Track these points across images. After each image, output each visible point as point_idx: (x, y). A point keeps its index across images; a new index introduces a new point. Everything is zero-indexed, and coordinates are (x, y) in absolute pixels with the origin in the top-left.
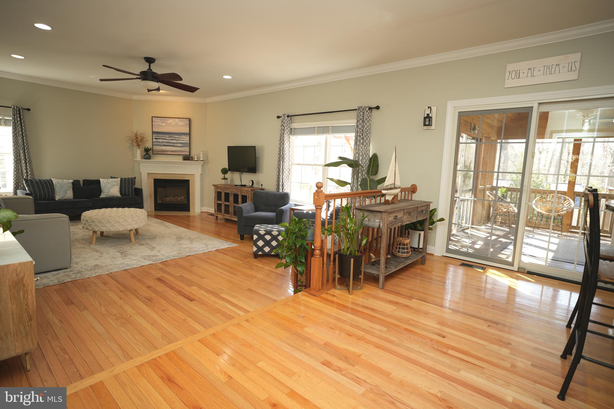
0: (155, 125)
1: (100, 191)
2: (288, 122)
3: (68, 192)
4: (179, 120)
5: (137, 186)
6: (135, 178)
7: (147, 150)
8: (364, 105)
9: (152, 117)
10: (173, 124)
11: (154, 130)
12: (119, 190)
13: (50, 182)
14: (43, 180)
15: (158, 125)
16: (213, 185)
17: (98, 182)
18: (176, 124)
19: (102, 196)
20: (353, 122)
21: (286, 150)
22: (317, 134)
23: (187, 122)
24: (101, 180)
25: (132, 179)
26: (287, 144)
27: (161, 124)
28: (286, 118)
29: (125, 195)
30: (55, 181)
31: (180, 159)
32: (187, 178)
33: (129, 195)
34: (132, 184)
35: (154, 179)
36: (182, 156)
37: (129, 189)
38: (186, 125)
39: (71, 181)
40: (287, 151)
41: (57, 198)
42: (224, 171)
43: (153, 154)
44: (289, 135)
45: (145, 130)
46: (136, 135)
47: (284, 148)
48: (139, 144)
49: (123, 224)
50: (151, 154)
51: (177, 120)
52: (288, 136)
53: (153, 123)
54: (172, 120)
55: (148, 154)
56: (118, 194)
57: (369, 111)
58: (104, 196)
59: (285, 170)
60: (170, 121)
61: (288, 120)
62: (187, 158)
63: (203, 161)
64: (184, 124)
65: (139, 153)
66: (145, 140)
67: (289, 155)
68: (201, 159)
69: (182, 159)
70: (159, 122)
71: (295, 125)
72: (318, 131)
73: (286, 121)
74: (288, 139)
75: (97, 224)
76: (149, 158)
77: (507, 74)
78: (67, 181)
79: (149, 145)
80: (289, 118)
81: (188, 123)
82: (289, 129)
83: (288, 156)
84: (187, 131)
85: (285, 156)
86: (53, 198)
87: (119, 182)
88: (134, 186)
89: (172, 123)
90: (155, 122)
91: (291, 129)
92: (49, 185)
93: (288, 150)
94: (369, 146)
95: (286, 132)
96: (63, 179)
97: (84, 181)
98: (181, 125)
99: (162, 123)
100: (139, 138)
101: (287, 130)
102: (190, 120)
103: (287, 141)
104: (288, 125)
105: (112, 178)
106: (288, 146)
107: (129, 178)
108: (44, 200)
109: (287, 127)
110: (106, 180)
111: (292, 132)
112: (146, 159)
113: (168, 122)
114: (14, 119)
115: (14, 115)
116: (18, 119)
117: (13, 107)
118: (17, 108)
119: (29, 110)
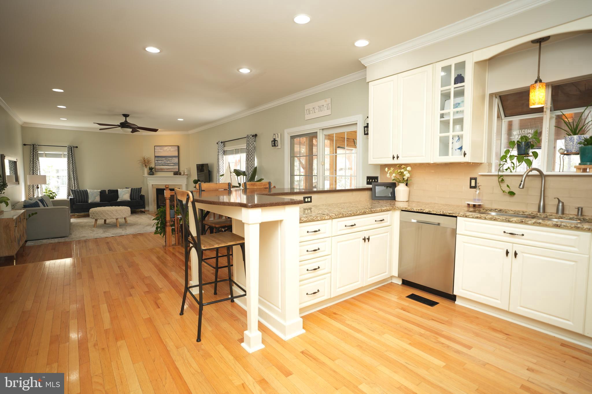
0: (156, 151)
1: (117, 197)
2: (222, 146)
3: (96, 198)
4: (171, 147)
5: (143, 193)
6: (141, 188)
7: (151, 169)
8: (249, 134)
9: (155, 146)
10: (167, 150)
11: (155, 155)
12: (129, 196)
13: (86, 192)
14: (82, 190)
15: (158, 151)
17: (117, 191)
18: (169, 150)
19: (119, 200)
20: (244, 146)
21: (220, 165)
22: (235, 154)
23: (177, 148)
24: (119, 190)
25: (139, 188)
26: (221, 162)
27: (160, 151)
28: (220, 144)
29: (134, 199)
30: (89, 191)
31: (172, 174)
33: (136, 199)
34: (138, 192)
35: (156, 189)
36: (173, 172)
37: (136, 196)
39: (100, 190)
40: (221, 167)
41: (90, 201)
42: (195, 182)
43: (155, 171)
44: (223, 155)
45: (149, 154)
46: (144, 158)
48: (146, 165)
50: (154, 172)
51: (170, 147)
53: (155, 151)
55: (152, 171)
56: (129, 199)
57: (252, 138)
58: (120, 200)
59: (220, 180)
60: (166, 148)
61: (221, 145)
62: (177, 173)
63: (187, 175)
64: (174, 150)
65: (146, 170)
66: (150, 162)
68: (186, 174)
69: (173, 174)
70: (159, 149)
71: (226, 149)
72: (235, 152)
73: (220, 146)
74: (222, 158)
76: (153, 174)
77: (305, 111)
78: (97, 190)
79: (153, 166)
80: (222, 144)
81: (177, 149)
82: (222, 151)
83: (223, 170)
84: (176, 154)
85: (220, 170)
86: (87, 201)
87: (130, 191)
88: (140, 193)
89: (167, 149)
90: (157, 149)
91: (224, 151)
92: (85, 193)
93: (222, 165)
94: (254, 161)
95: (220, 154)
96: (94, 190)
97: (108, 190)
98: (173, 151)
100: (146, 161)
101: (221, 152)
102: (178, 147)
103: (221, 159)
104: (222, 149)
105: (126, 188)
107: (137, 188)
108: (82, 202)
109: (221, 150)
110: (122, 189)
111: (225, 153)
112: (150, 175)
113: (165, 149)
114: (68, 153)
115: (68, 151)
116: (71, 153)
117: (68, 146)
118: (70, 146)
119: (77, 147)
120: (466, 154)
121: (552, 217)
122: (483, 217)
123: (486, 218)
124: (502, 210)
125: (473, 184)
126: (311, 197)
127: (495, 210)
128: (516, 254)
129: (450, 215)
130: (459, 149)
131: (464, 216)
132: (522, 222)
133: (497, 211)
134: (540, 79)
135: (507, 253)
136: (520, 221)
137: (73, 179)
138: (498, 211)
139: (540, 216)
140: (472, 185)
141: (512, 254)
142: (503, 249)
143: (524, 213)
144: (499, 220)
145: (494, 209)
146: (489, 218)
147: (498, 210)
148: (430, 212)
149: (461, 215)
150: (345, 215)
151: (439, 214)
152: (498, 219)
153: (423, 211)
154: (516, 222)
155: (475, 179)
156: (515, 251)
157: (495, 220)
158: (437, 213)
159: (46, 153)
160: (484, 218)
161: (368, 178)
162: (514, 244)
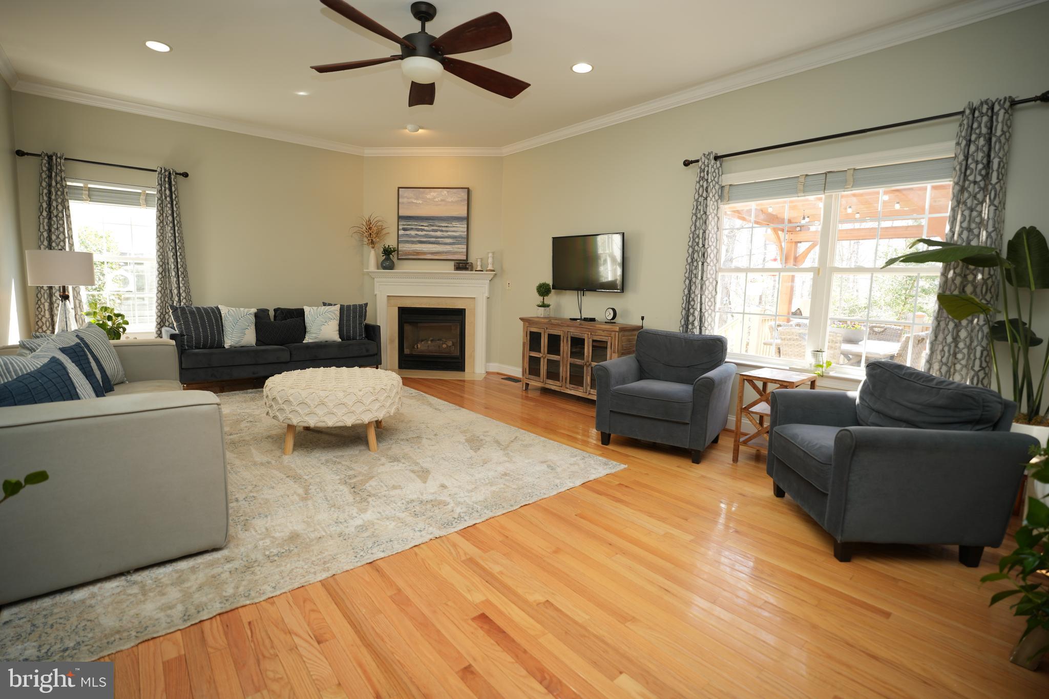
0: (403, 203)
1: (303, 330)
2: (717, 171)
3: (247, 331)
4: (448, 192)
5: (369, 321)
6: (366, 305)
7: (388, 252)
9: (399, 188)
10: (437, 200)
11: (400, 214)
12: (337, 328)
13: (216, 313)
14: (203, 308)
15: (409, 203)
16: (522, 319)
17: (300, 313)
18: (442, 200)
19: (308, 339)
21: (711, 235)
22: (804, 192)
23: (464, 195)
24: (307, 309)
25: (361, 306)
26: (713, 223)
27: (415, 201)
28: (713, 161)
29: (349, 339)
30: (224, 310)
31: (449, 267)
32: (459, 305)
33: (354, 339)
34: (360, 316)
35: (399, 308)
36: (452, 263)
37: (355, 327)
38: (461, 201)
39: (254, 310)
41: (228, 343)
42: (543, 290)
43: (398, 259)
44: (717, 201)
45: (383, 210)
46: (369, 223)
47: (707, 232)
48: (374, 240)
49: (353, 409)
50: (395, 260)
51: (445, 192)
52: (715, 203)
53: (400, 200)
54: (434, 192)
55: (389, 259)
56: (336, 337)
58: (310, 341)
59: (707, 283)
60: (432, 194)
61: (715, 166)
62: (463, 265)
63: (493, 271)
64: (456, 199)
65: (372, 257)
66: (384, 232)
67: (716, 247)
68: (490, 267)
69: (453, 267)
70: (411, 198)
71: (728, 179)
72: (805, 186)
73: (713, 170)
74: (715, 212)
75: (298, 409)
76: (391, 267)
78: (246, 310)
79: (391, 242)
80: (718, 163)
81: (466, 197)
82: (717, 187)
83: (715, 251)
84: (463, 212)
85: (709, 250)
86: (220, 345)
87: (338, 313)
88: (365, 320)
89: (435, 198)
90: (404, 197)
91: (722, 188)
92: (214, 317)
93: (715, 236)
95: (710, 195)
96: (239, 308)
97: (276, 310)
98: (452, 202)
99: (417, 199)
100: (373, 228)
101: (714, 191)
102: (469, 191)
103: (713, 215)
104: (716, 179)
105: (325, 304)
106: (715, 228)
107: (355, 306)
108: (204, 347)
109: (714, 182)
110: (315, 308)
111: (724, 194)
112: (385, 268)
113: (428, 196)
114: (160, 191)
115: (161, 185)
116: (168, 192)
117: (159, 170)
118: (165, 171)
119: (186, 175)
137: (173, 274)
159: (90, 186)
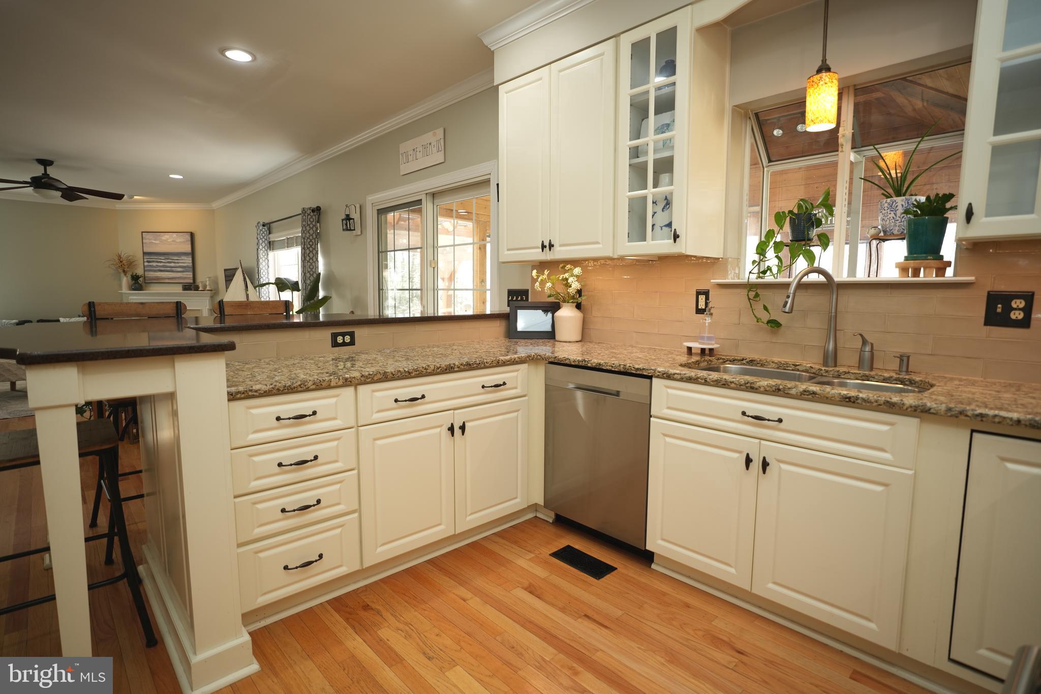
0: (146, 243)
2: (265, 232)
4: (177, 235)
7: (135, 278)
8: (307, 206)
9: (142, 232)
10: (169, 241)
11: (145, 251)
15: (150, 243)
17: (57, 322)
18: (173, 241)
20: (297, 232)
21: (262, 271)
22: (288, 247)
23: (189, 238)
26: (264, 264)
27: (154, 242)
28: (261, 227)
31: (178, 289)
36: (182, 285)
38: (187, 241)
39: (16, 321)
40: (264, 273)
43: (145, 283)
44: (266, 250)
45: (131, 248)
46: (120, 257)
47: (260, 269)
48: (125, 270)
50: (144, 285)
51: (175, 235)
52: (265, 252)
53: (144, 241)
54: (167, 235)
55: (137, 283)
57: (312, 214)
60: (166, 237)
61: (263, 230)
62: (191, 287)
63: (211, 290)
64: (183, 240)
65: (125, 281)
66: (134, 263)
67: (267, 278)
68: (208, 288)
69: (181, 288)
70: (151, 239)
71: (273, 237)
72: (288, 244)
73: (261, 232)
74: (266, 257)
76: (140, 288)
77: (401, 156)
79: (140, 271)
80: (265, 227)
82: (266, 242)
84: (188, 249)
89: (168, 239)
90: (146, 239)
91: (270, 242)
93: (266, 271)
94: (316, 262)
95: (261, 247)
98: (180, 242)
99: (155, 240)
100: (124, 262)
101: (264, 245)
102: (192, 235)
103: (264, 259)
104: (265, 237)
106: (266, 266)
109: (263, 240)
110: (69, 319)
111: (271, 246)
112: (134, 290)
113: (163, 238)
120: (678, 237)
121: (849, 377)
122: (702, 379)
123: (708, 380)
124: (754, 361)
125: (702, 305)
126: (352, 335)
127: (742, 360)
128: (765, 464)
129: (638, 372)
130: (666, 226)
131: (665, 375)
132: (779, 390)
133: (744, 362)
134: (828, 65)
135: (748, 461)
136: (774, 388)
138: (747, 362)
139: (826, 374)
140: (700, 307)
141: (756, 465)
142: (740, 452)
143: (798, 367)
144: (733, 385)
145: (739, 358)
146: (713, 381)
147: (747, 360)
148: (601, 367)
149: (659, 374)
150: (391, 375)
151: (616, 370)
152: (731, 382)
153: (586, 363)
154: (766, 392)
155: (706, 293)
156: (764, 458)
157: (724, 384)
158: (613, 369)
160: (703, 381)
161: (511, 293)
162: (763, 442)
